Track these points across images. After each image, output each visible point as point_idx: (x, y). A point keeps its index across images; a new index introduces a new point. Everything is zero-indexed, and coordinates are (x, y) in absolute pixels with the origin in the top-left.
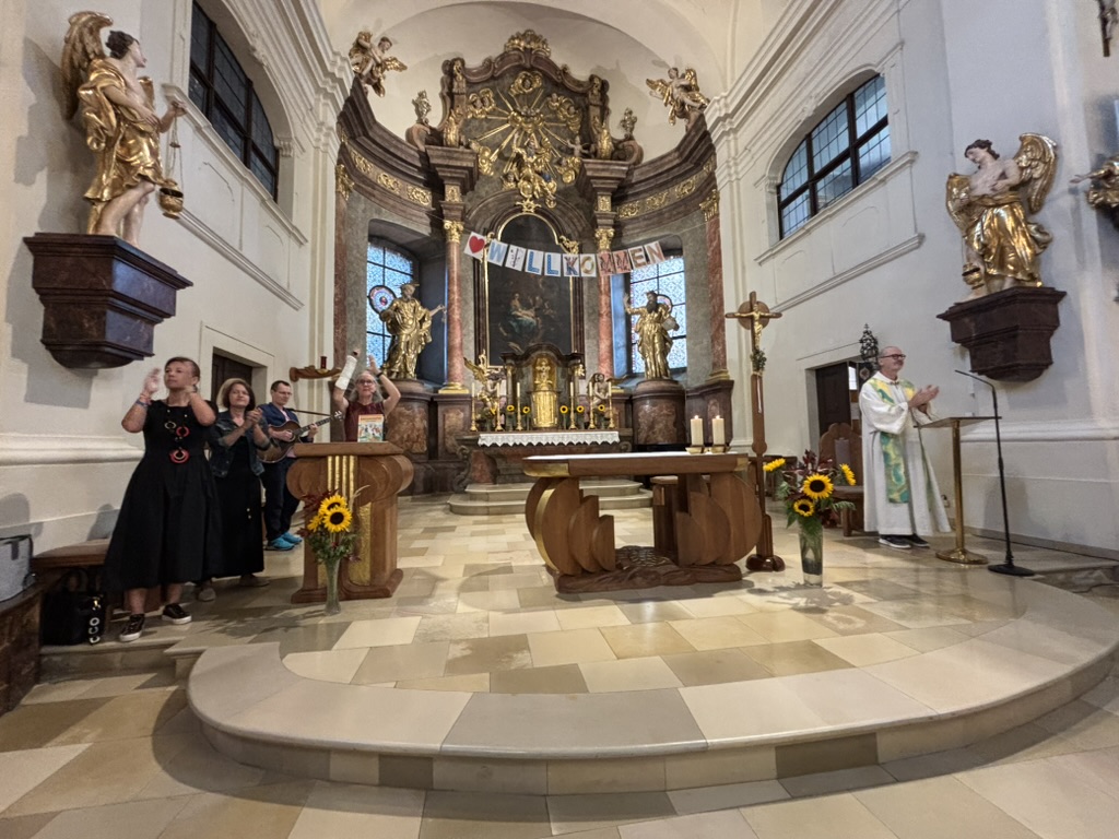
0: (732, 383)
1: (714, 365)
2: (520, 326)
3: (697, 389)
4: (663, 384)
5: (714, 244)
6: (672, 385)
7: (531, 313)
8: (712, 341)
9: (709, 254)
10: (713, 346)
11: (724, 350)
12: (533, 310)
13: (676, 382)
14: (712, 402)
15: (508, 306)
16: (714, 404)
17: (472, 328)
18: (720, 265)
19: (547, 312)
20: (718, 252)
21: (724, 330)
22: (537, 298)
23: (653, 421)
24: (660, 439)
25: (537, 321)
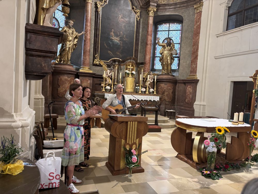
0: (199, 80)
1: (191, 72)
2: (113, 44)
3: (183, 80)
4: (170, 76)
5: (198, 24)
6: (173, 77)
7: (118, 39)
8: (191, 62)
9: (195, 27)
10: (192, 65)
11: (196, 67)
12: (119, 38)
13: (174, 76)
14: (189, 86)
15: (109, 35)
16: (190, 87)
17: (93, 42)
18: (199, 33)
19: (125, 40)
20: (199, 27)
21: (197, 59)
22: (121, 32)
23: (164, 91)
24: (166, 98)
25: (120, 42)
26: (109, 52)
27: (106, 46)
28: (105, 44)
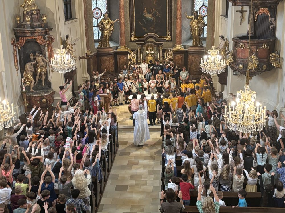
2: (147, 21)
12: (152, 14)
15: (142, 13)
17: (129, 22)
19: (157, 15)
22: (154, 9)
23: (192, 62)
24: (194, 68)
25: (153, 18)
26: (144, 28)
27: (140, 23)
28: (140, 22)
